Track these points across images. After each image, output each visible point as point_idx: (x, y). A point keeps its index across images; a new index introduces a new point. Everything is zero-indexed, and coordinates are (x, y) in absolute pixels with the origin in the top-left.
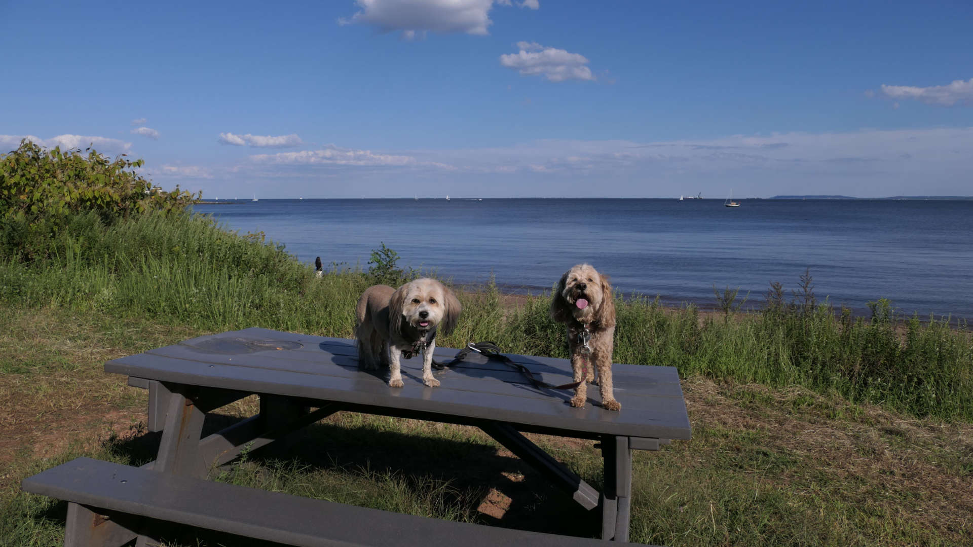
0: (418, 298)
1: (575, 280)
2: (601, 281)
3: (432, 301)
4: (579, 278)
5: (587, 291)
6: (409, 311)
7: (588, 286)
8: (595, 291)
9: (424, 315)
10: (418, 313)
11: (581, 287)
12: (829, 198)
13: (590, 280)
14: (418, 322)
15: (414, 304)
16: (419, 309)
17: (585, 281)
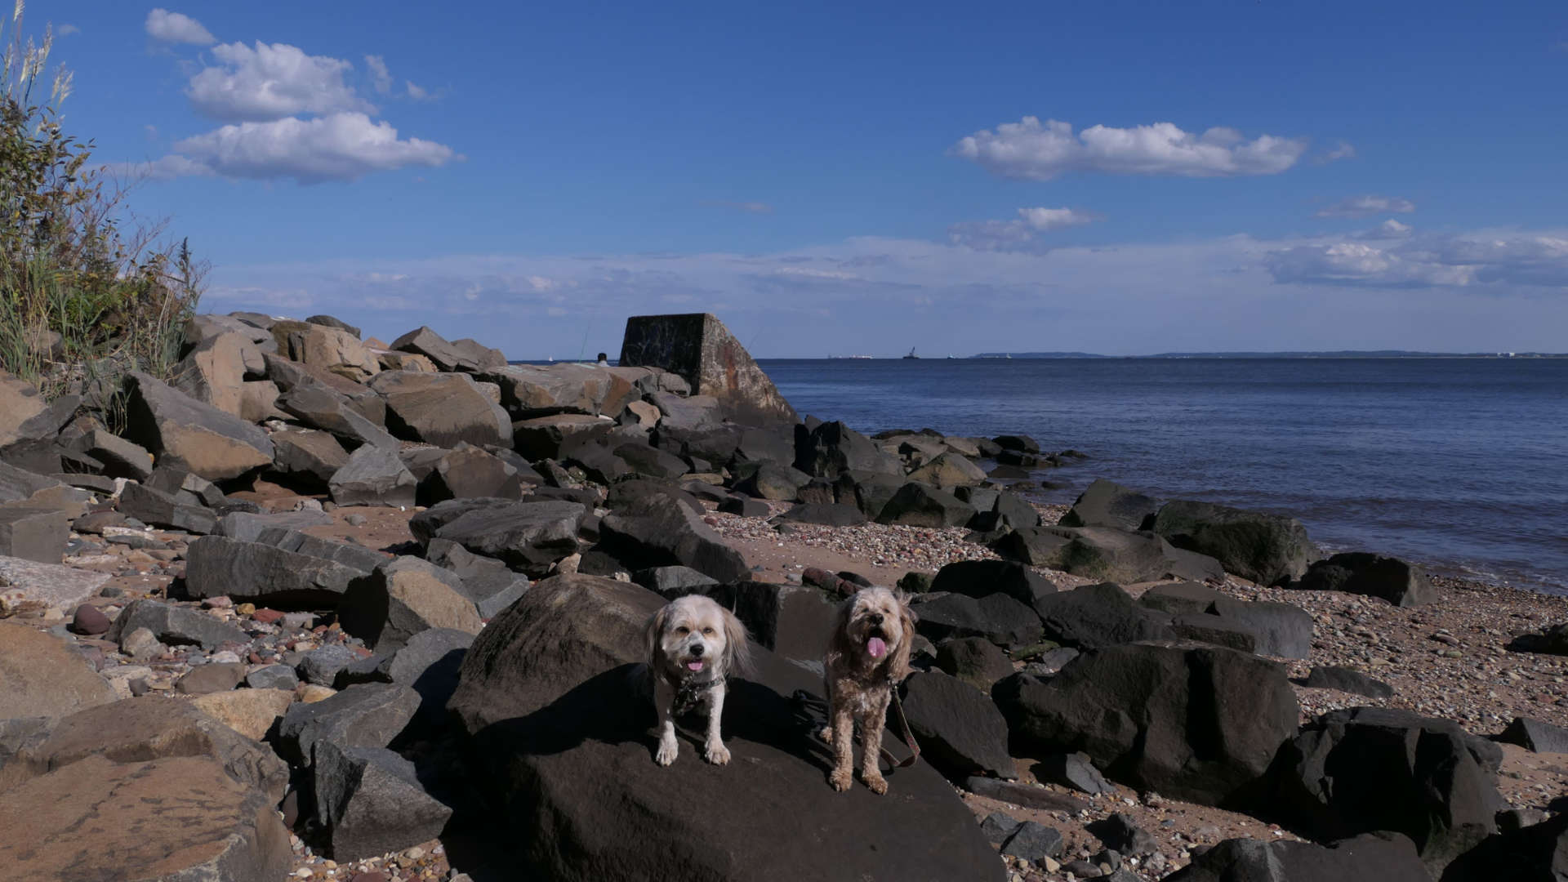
0: (688, 626)
1: (866, 610)
2: (901, 613)
3: (708, 630)
4: (871, 606)
5: (883, 626)
6: (670, 644)
7: (886, 618)
8: (893, 624)
9: (697, 650)
10: (687, 648)
11: (876, 619)
12: (1066, 357)
13: (887, 611)
14: (686, 661)
15: (680, 634)
16: (687, 643)
17: (880, 611)
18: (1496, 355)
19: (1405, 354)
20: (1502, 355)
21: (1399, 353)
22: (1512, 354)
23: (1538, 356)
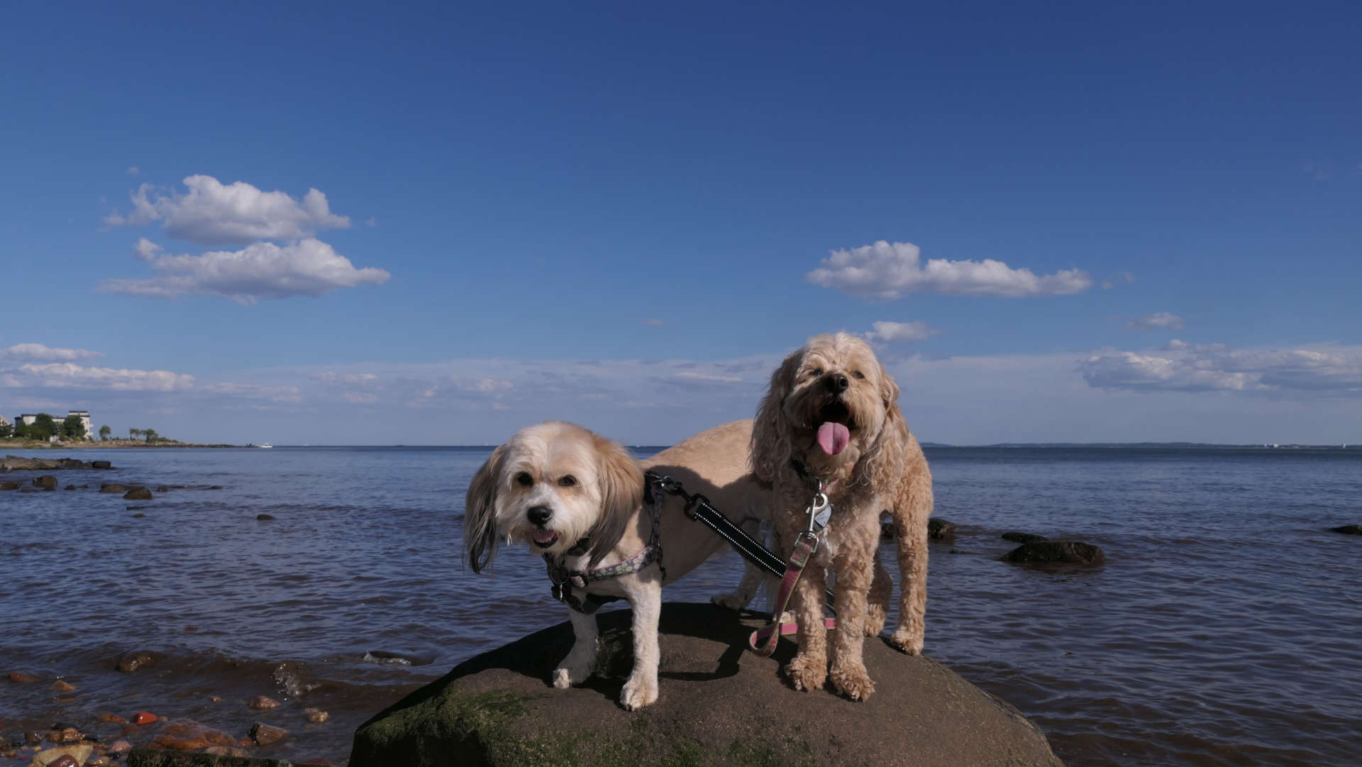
3: (568, 481)
4: (828, 366)
5: (849, 399)
6: (505, 506)
8: (867, 397)
9: (538, 516)
10: (523, 513)
11: (833, 386)
15: (519, 490)
16: (527, 500)
17: (845, 376)
18: (1263, 446)
19: (1192, 445)
20: (1268, 446)
21: (1187, 444)
22: (1276, 446)
23: (1297, 447)
